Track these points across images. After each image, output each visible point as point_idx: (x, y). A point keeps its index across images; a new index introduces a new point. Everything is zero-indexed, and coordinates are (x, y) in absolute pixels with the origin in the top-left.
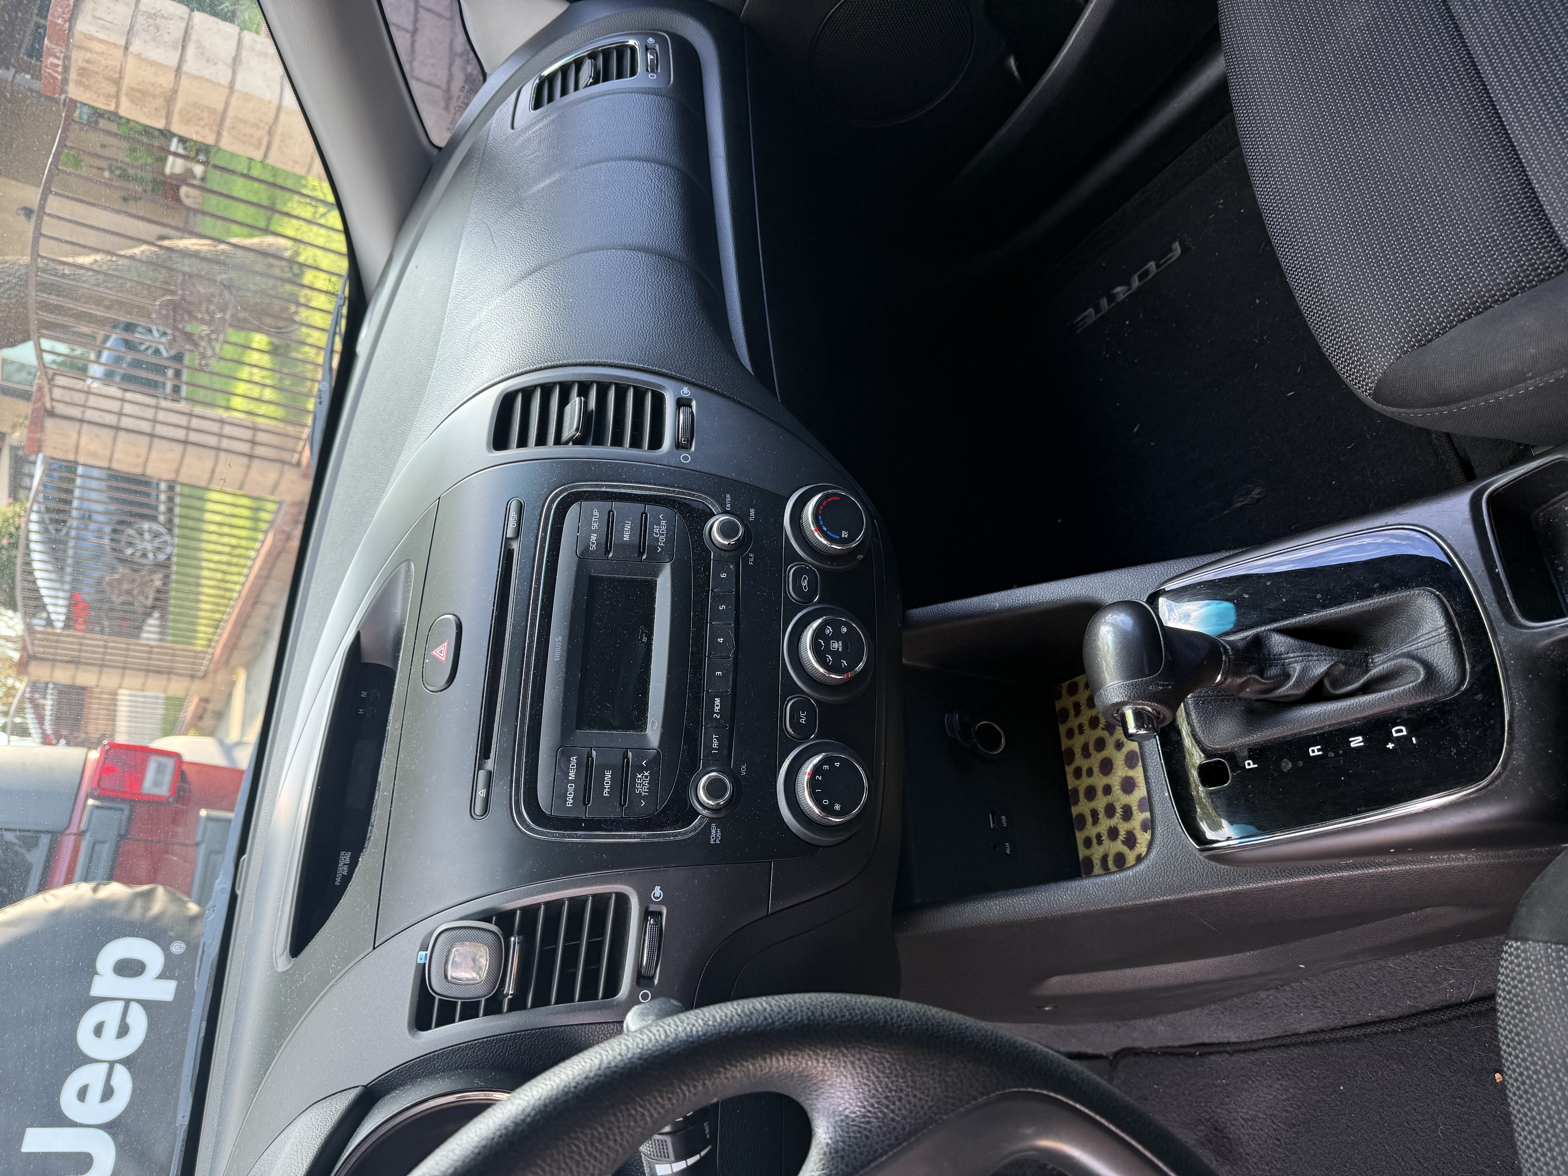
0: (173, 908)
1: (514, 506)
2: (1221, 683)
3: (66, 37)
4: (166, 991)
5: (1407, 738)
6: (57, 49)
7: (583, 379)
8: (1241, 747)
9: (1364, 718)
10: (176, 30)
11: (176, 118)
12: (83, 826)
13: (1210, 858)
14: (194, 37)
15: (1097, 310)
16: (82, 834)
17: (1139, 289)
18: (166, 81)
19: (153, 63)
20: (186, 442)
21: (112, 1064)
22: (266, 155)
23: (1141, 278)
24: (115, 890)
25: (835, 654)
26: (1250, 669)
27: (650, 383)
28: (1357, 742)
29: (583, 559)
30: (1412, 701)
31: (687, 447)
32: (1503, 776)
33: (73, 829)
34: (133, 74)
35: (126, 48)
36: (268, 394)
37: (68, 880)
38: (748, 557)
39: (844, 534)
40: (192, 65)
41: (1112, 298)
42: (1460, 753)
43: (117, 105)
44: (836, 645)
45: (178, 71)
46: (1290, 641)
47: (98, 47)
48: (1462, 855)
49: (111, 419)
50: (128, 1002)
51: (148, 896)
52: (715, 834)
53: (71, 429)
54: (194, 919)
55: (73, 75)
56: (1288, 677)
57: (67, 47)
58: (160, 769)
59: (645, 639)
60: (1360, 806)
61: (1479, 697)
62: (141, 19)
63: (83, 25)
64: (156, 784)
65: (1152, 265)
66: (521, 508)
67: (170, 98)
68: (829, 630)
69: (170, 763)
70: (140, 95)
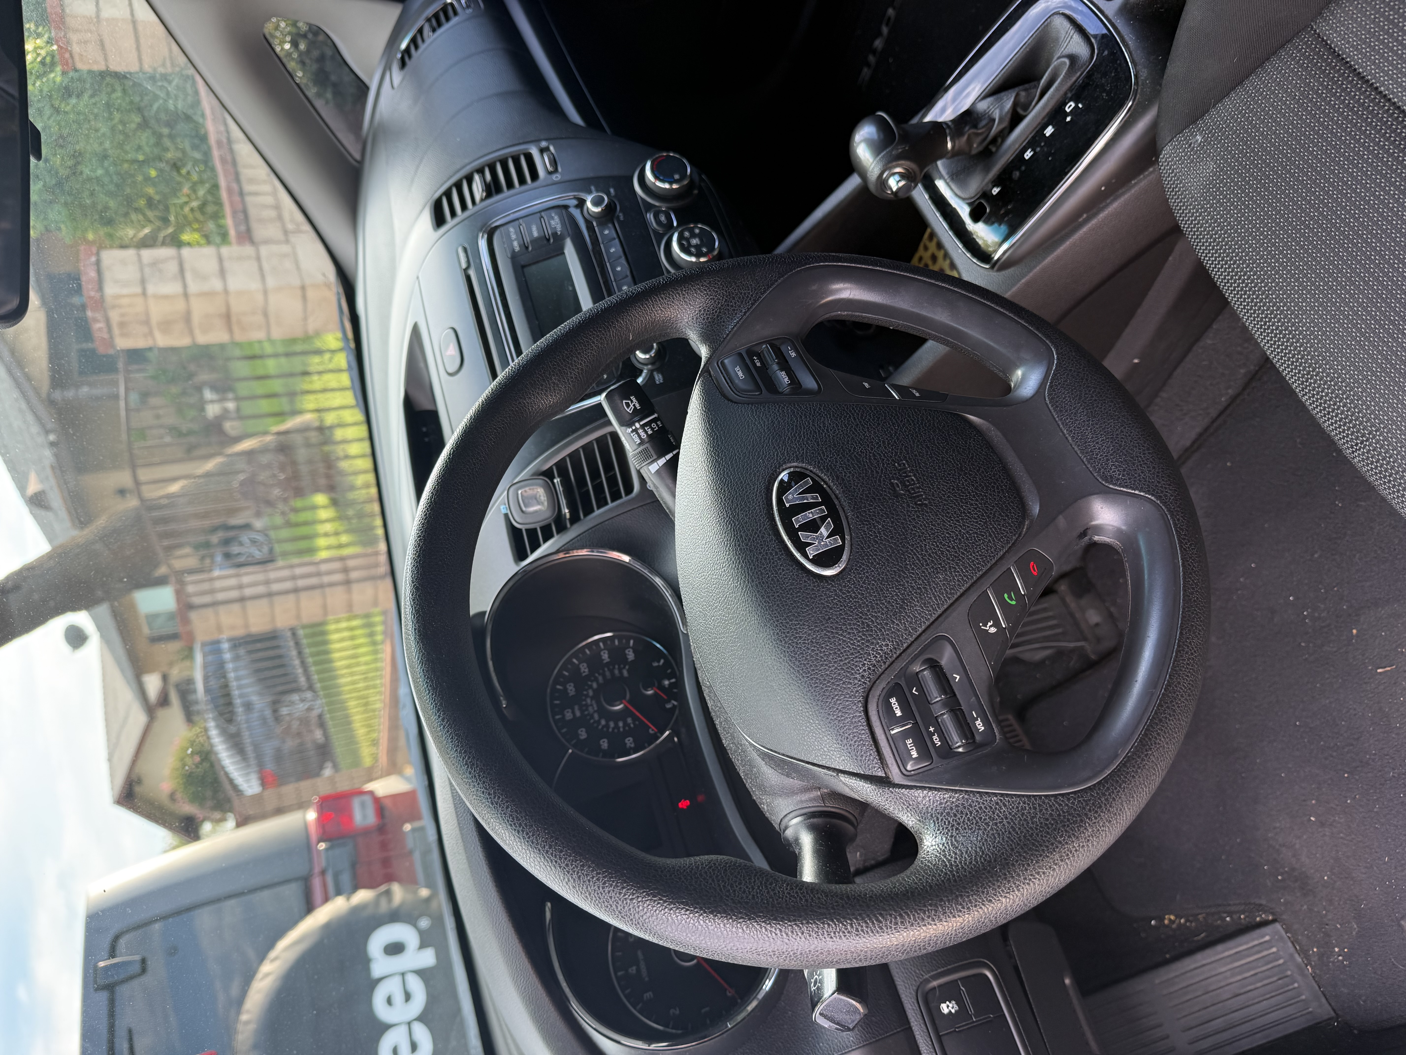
0: (410, 897)
1: (460, 251)
2: (953, 147)
3: (100, 303)
4: (428, 958)
5: (1076, 107)
6: (98, 316)
7: (478, 167)
8: (987, 184)
9: (1047, 114)
10: (172, 267)
11: (197, 332)
12: (324, 864)
13: (999, 270)
14: (187, 266)
15: (868, 65)
16: (323, 873)
17: (890, 33)
18: (180, 305)
19: (166, 297)
20: (296, 590)
21: (409, 1024)
22: (269, 333)
23: (887, 25)
24: (363, 896)
25: (696, 246)
26: (967, 128)
27: (519, 150)
28: (1049, 131)
29: (514, 257)
30: (1070, 83)
31: (556, 170)
32: (1139, 91)
33: (317, 870)
34: (157, 311)
35: (144, 294)
36: (344, 539)
37: (326, 899)
38: (618, 217)
39: (677, 177)
40: (193, 287)
41: (874, 52)
42: (1108, 93)
43: (154, 339)
44: (695, 241)
45: (186, 295)
46: (989, 100)
47: (125, 301)
48: (1151, 169)
49: (234, 594)
50: (403, 974)
51: (388, 893)
52: (659, 378)
53: (209, 612)
54: (428, 900)
55: (116, 331)
56: (994, 120)
57: (105, 311)
58: (363, 805)
59: (571, 288)
60: (1066, 168)
61: (1106, 53)
62: (147, 270)
63: (110, 290)
64: (365, 817)
65: (891, 12)
66: (465, 250)
67: (187, 318)
68: (687, 234)
69: (367, 798)
70: (166, 326)
